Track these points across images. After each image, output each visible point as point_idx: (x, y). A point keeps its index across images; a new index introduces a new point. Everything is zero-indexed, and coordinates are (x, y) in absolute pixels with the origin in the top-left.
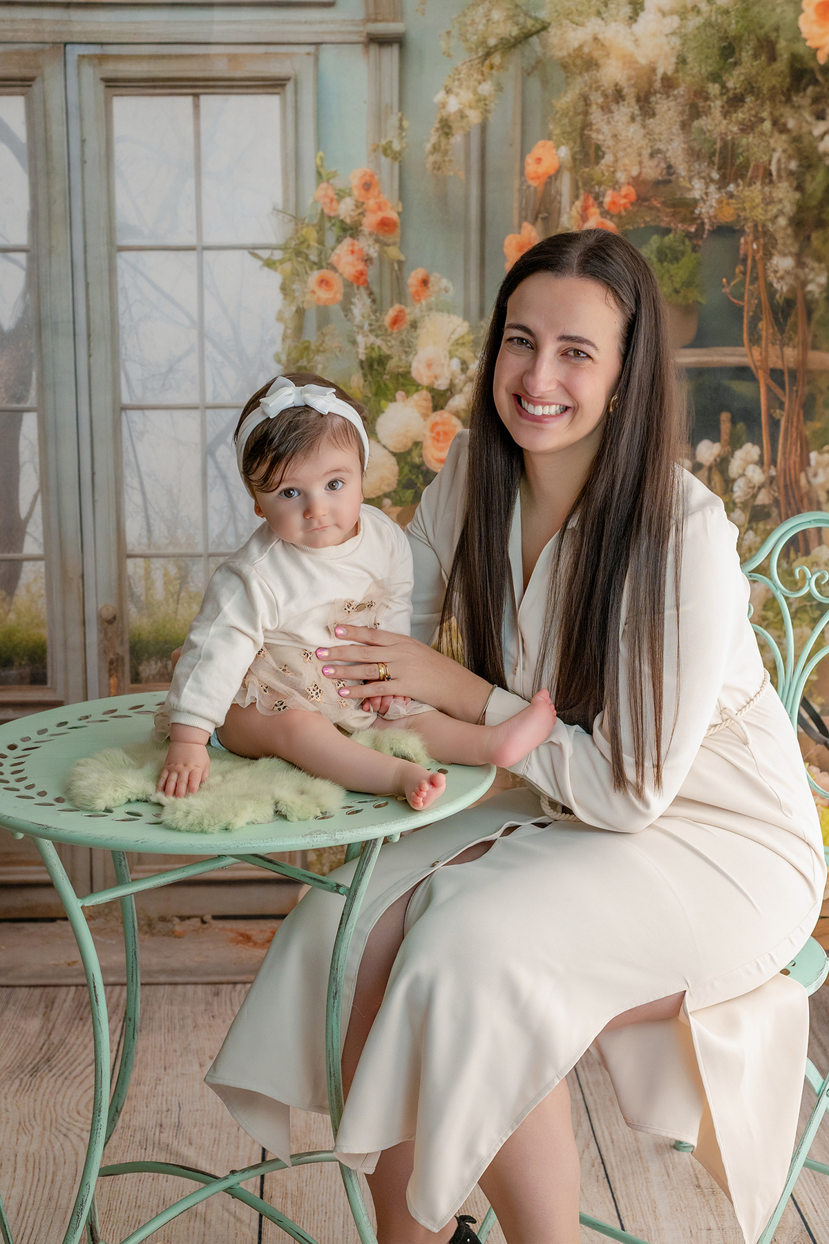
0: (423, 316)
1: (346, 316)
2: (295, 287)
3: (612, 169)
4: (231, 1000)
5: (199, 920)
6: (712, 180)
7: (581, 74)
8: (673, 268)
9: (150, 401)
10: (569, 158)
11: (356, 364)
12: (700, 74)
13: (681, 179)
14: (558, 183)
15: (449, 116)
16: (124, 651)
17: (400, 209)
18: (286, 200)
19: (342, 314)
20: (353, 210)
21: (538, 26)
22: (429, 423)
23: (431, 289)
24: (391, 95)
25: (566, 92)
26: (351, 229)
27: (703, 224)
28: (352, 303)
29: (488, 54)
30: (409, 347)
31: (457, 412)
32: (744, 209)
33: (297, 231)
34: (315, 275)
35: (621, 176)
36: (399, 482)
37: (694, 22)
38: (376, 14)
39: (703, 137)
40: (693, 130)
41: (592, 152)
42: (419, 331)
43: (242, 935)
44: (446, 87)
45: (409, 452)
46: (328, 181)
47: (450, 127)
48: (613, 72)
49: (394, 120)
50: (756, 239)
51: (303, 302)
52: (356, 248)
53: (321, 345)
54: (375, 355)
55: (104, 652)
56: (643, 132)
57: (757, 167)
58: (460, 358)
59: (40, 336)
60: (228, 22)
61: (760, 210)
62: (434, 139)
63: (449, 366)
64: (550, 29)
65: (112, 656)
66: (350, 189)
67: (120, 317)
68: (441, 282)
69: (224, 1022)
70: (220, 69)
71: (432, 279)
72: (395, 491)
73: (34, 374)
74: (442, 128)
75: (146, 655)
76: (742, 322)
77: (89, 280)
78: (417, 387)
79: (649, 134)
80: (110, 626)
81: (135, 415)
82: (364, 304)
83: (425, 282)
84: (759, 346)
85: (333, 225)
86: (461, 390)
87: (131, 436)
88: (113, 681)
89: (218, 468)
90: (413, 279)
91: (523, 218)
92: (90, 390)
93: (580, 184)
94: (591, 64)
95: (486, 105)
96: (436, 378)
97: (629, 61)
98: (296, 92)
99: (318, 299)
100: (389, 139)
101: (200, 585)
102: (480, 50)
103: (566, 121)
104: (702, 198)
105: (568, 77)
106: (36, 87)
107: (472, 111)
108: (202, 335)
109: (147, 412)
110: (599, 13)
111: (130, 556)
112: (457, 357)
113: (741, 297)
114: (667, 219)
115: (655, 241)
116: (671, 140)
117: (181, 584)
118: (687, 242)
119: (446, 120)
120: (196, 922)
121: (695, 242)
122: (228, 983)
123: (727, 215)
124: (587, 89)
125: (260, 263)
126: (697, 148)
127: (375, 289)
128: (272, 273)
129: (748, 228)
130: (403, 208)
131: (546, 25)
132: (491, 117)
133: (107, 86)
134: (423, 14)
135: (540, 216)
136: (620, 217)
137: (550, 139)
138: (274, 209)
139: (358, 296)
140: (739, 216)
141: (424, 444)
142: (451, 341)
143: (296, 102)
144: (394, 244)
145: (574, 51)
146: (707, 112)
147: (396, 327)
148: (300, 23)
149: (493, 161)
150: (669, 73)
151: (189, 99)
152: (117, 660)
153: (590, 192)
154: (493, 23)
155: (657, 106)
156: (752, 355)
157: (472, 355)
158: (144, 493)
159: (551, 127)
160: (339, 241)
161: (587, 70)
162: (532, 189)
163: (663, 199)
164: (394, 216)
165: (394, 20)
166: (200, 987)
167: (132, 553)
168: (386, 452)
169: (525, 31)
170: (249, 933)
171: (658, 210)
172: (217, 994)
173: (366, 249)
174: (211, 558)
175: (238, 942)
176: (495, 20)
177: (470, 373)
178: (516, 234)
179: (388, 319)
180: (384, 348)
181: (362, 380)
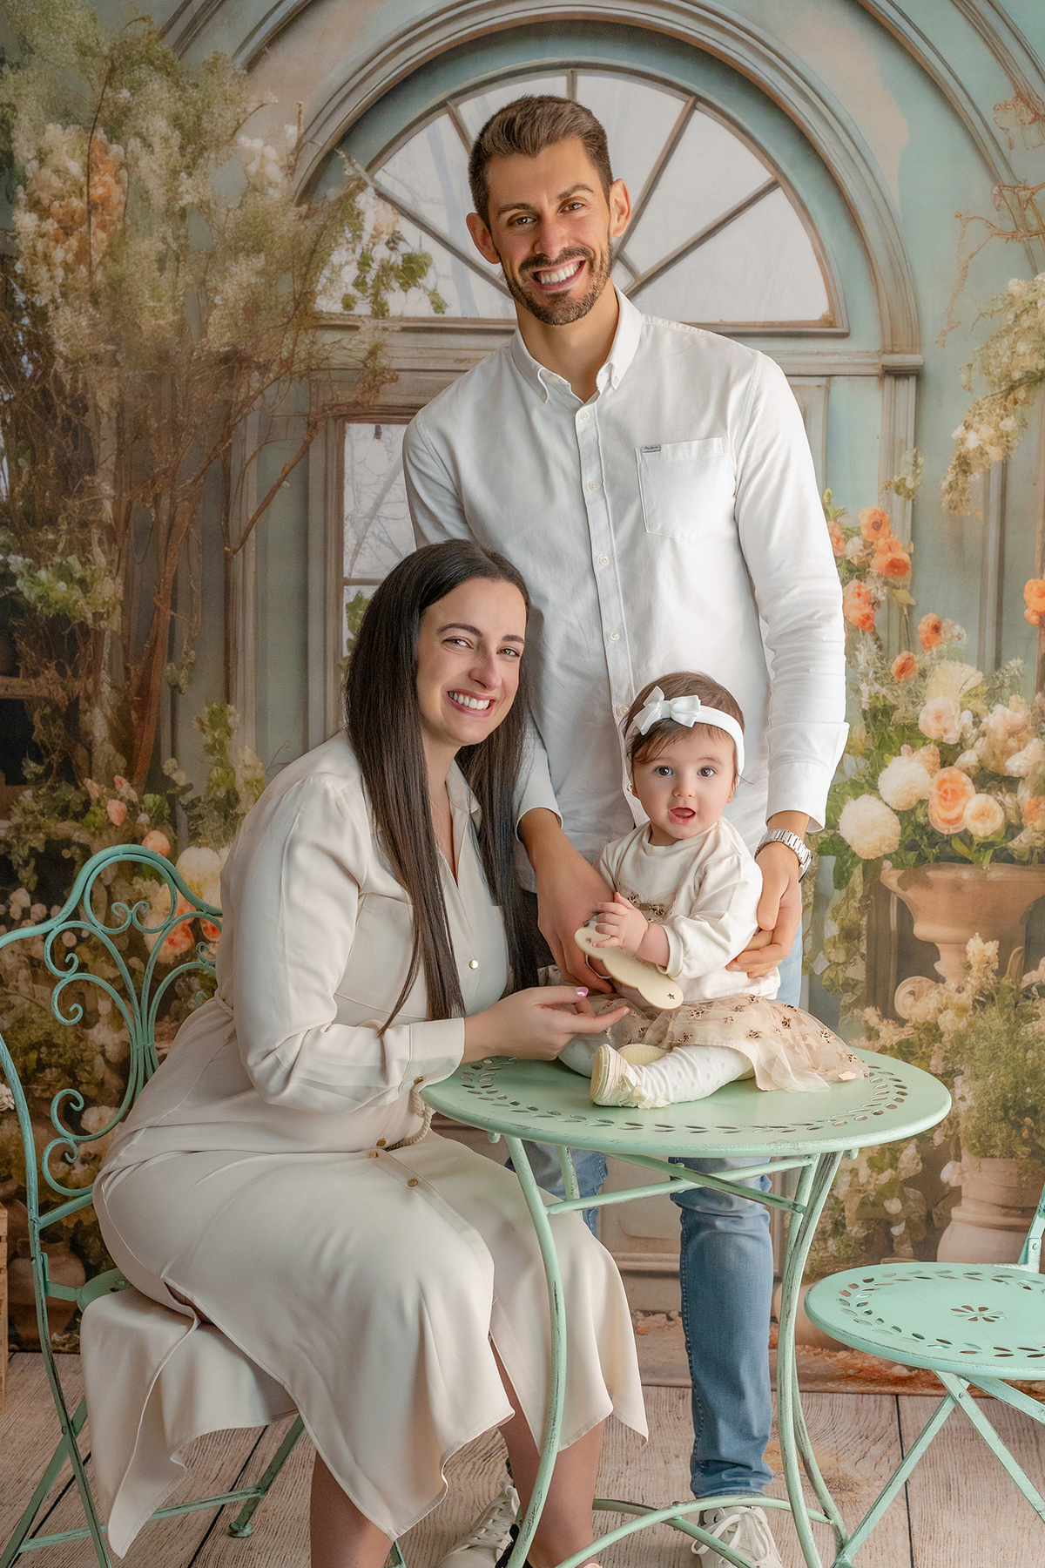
0: (933, 665)
5: (664, 1316)
11: (858, 714)
15: (968, 452)
17: (912, 551)
20: (861, 551)
22: (936, 780)
23: (943, 636)
24: (906, 429)
26: (858, 570)
28: (857, 649)
29: (1012, 389)
30: (917, 697)
31: (968, 769)
36: (902, 843)
38: (893, 345)
42: (928, 680)
44: (966, 422)
45: (913, 811)
46: (835, 521)
47: (968, 464)
49: (908, 457)
52: (863, 590)
54: (879, 705)
58: (973, 711)
62: (950, 477)
63: (960, 718)
66: (859, 528)
68: (954, 629)
71: (944, 625)
72: (896, 853)
74: (960, 465)
78: (925, 740)
82: (870, 650)
83: (936, 628)
86: (973, 746)
90: (923, 624)
95: (1008, 441)
96: (945, 731)
100: (902, 476)
102: (1004, 383)
107: (993, 448)
112: (969, 709)
119: (965, 457)
120: (661, 1318)
127: (882, 634)
130: (915, 549)
132: (1014, 455)
134: (943, 346)
139: (864, 642)
141: (930, 802)
142: (963, 692)
144: (904, 587)
147: (903, 675)
148: (812, 354)
149: (1014, 500)
154: (1019, 356)
157: (986, 708)
164: (906, 557)
165: (911, 353)
168: (888, 810)
173: (874, 591)
176: (1021, 353)
177: (982, 727)
178: (1038, 580)
179: (894, 667)
180: (889, 697)
181: (864, 732)
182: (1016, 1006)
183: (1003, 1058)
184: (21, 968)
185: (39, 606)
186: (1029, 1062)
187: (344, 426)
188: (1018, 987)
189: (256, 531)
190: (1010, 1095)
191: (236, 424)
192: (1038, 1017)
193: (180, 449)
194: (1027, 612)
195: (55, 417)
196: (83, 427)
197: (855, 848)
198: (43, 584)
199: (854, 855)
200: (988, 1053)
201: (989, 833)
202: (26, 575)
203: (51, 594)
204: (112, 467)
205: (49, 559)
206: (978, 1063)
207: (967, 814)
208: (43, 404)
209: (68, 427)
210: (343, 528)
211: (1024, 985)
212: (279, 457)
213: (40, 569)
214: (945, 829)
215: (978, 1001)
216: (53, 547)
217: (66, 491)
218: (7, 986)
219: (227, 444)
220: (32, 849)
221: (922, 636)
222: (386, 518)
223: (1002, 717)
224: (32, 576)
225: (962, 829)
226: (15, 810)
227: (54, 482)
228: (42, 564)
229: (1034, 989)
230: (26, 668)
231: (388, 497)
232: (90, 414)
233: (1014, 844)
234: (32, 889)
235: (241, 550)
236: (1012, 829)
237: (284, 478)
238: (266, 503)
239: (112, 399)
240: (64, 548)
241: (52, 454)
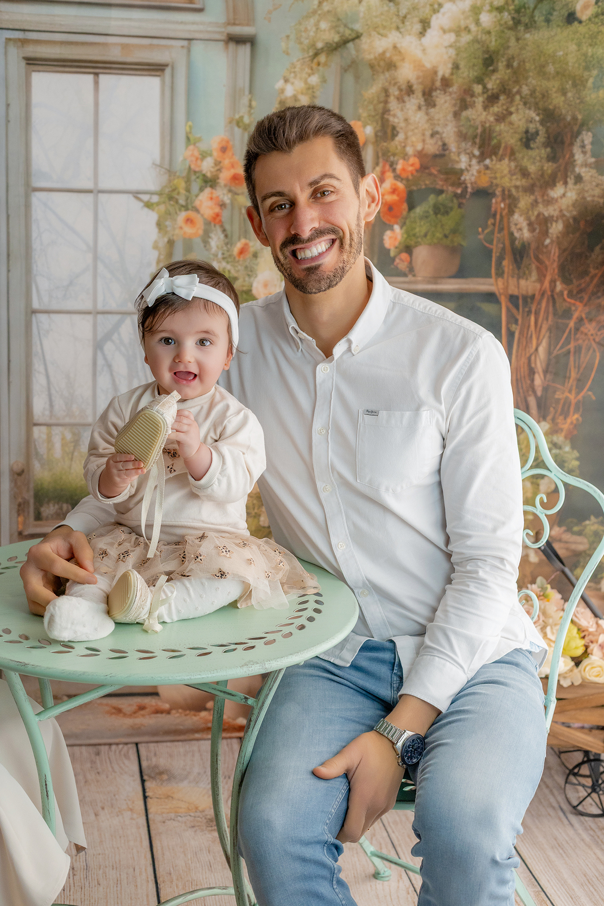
1: (205, 246)
2: (168, 223)
3: (403, 145)
4: (109, 758)
6: (474, 156)
7: (383, 72)
8: (444, 219)
9: (55, 306)
10: (373, 134)
12: (469, 77)
13: (452, 154)
15: (286, 99)
16: (29, 496)
18: (162, 157)
19: (202, 245)
20: (213, 167)
21: (354, 35)
24: (244, 81)
25: (372, 86)
26: (211, 181)
27: (466, 187)
28: (209, 237)
29: (316, 55)
30: (251, 271)
32: (496, 178)
33: (170, 181)
34: (183, 215)
35: (410, 150)
37: (466, 38)
38: (235, 19)
39: (469, 123)
40: (462, 118)
41: (389, 131)
42: (259, 260)
43: (114, 708)
44: (285, 77)
46: (194, 144)
48: (406, 73)
49: (245, 100)
50: (503, 200)
51: (173, 235)
52: (214, 196)
55: (14, 497)
56: (426, 118)
57: (506, 147)
60: (123, 19)
61: (507, 179)
64: (362, 38)
65: (20, 500)
66: (211, 151)
67: (33, 242)
69: (107, 777)
70: (115, 55)
75: (46, 499)
76: (491, 260)
77: (10, 212)
79: (430, 120)
80: (19, 477)
81: (43, 317)
82: (219, 238)
84: (503, 278)
85: (198, 178)
87: (39, 333)
88: (21, 519)
89: (105, 359)
92: (8, 298)
93: (380, 154)
94: (391, 66)
95: (313, 92)
97: (418, 65)
98: (173, 76)
99: (185, 233)
100: (241, 114)
102: (310, 50)
103: (371, 107)
104: (467, 169)
105: (373, 75)
107: (303, 95)
108: (96, 258)
109: (52, 316)
110: (398, 28)
111: (36, 425)
113: (491, 242)
114: (441, 183)
115: (432, 199)
116: (446, 125)
117: (75, 447)
118: (455, 201)
119: (284, 102)
121: (461, 200)
122: (105, 744)
123: (484, 182)
124: (387, 84)
125: (142, 204)
126: (464, 131)
127: (227, 227)
128: (150, 212)
129: (498, 192)
131: (359, 34)
133: (28, 64)
134: (270, 21)
136: (408, 180)
137: (359, 120)
138: (154, 164)
139: (215, 232)
140: (492, 183)
143: (172, 83)
144: (243, 194)
145: (380, 55)
146: (473, 105)
147: (242, 256)
148: (177, 23)
150: (447, 75)
151: (91, 77)
152: (24, 503)
153: (387, 161)
154: (321, 31)
155: (438, 100)
156: (497, 284)
158: (48, 377)
159: (361, 111)
160: (201, 189)
161: (388, 70)
163: (438, 168)
165: (248, 25)
166: (84, 748)
167: (38, 422)
169: (344, 38)
170: (120, 706)
171: (435, 176)
172: (98, 754)
173: (221, 197)
175: (112, 714)
176: (323, 29)
179: (236, 250)
180: (232, 272)
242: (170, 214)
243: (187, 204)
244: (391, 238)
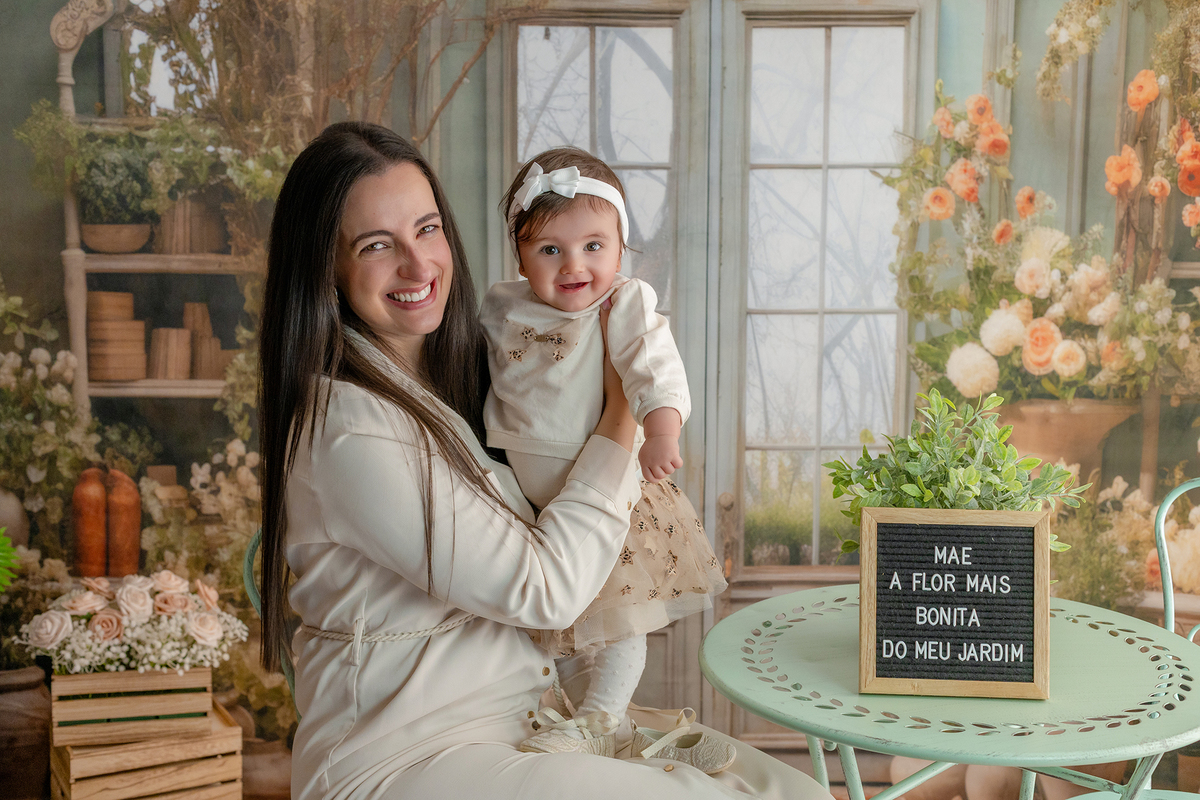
0: (1027, 231)
1: (957, 230)
2: (911, 202)
7: (1182, 8)
9: (774, 306)
10: (1169, 85)
11: (964, 274)
14: (1158, 106)
15: (1059, 46)
16: (739, 535)
17: (1011, 132)
18: (906, 123)
19: (953, 228)
20: (968, 133)
22: (1029, 329)
23: (1036, 205)
24: (1006, 27)
25: (1168, 25)
26: (965, 150)
28: (963, 218)
30: (1014, 258)
31: (1056, 319)
33: (915, 151)
34: (930, 192)
36: (999, 384)
41: (1190, 81)
42: (1023, 244)
44: (1058, 20)
45: (1009, 356)
46: (945, 106)
47: (1059, 57)
49: (1008, 51)
51: (918, 217)
52: (969, 167)
53: (933, 256)
54: (982, 266)
55: (721, 536)
58: (1060, 270)
59: (676, 246)
62: (1044, 68)
63: (1050, 276)
65: (728, 540)
66: (966, 113)
67: (750, 229)
68: (1046, 199)
70: (851, 3)
71: (1037, 196)
73: (669, 280)
74: (1053, 58)
75: (759, 540)
77: (723, 196)
78: (1020, 295)
80: (728, 513)
81: (759, 319)
82: (974, 219)
83: (1031, 199)
85: (949, 146)
86: (1060, 299)
87: (755, 339)
88: (728, 563)
90: (1020, 195)
91: (1124, 141)
92: (719, 298)
93: (1178, 110)
95: (1093, 37)
96: (1037, 287)
98: (920, 26)
99: (932, 214)
100: (1003, 67)
101: (812, 476)
103: (1166, 52)
105: (1170, 11)
106: (684, 19)
107: (1080, 42)
108: (824, 246)
109: (771, 317)
111: (748, 449)
112: (1057, 268)
117: (794, 475)
119: (1056, 51)
124: (1187, 22)
125: (880, 180)
127: (985, 205)
128: (890, 189)
130: (1013, 131)
132: (1098, 48)
133: (748, 19)
135: (1140, 139)
137: (1151, 68)
138: (895, 131)
139: (969, 211)
141: (1024, 348)
142: (1053, 254)
143: (920, 33)
144: (1004, 164)
147: (1002, 240)
149: (1097, 88)
151: (822, 31)
152: (733, 544)
153: (1187, 118)
157: (1071, 266)
158: (764, 392)
159: (1153, 57)
160: (953, 161)
161: (1188, 5)
162: (1133, 114)
164: (1004, 138)
167: (752, 445)
168: (988, 355)
173: (978, 168)
174: (823, 452)
177: (1069, 283)
178: (1117, 156)
179: (995, 233)
180: (991, 259)
181: (969, 289)
182: (1093, 518)
183: (1082, 562)
184: (237, 508)
185: (248, 192)
186: (1104, 565)
187: (517, 27)
188: (1095, 503)
189: (441, 120)
190: (1087, 593)
191: (420, 28)
192: (1111, 527)
193: (372, 51)
194: (1108, 185)
195: (259, 22)
196: (283, 31)
197: (960, 389)
198: (251, 172)
199: (959, 394)
200: (1070, 558)
201: (1073, 372)
202: (235, 164)
203: (259, 181)
204: (311, 67)
205: (256, 150)
206: (1061, 567)
207: (1055, 357)
208: (247, 11)
209: (271, 32)
210: (516, 119)
211: (1100, 501)
212: (459, 57)
213: (247, 158)
214: (1036, 371)
215: (1062, 515)
216: (259, 138)
217: (269, 89)
218: (226, 524)
219: (413, 46)
220: (246, 406)
221: (1018, 206)
222: (555, 110)
223: (1086, 274)
224: (241, 165)
225: (1050, 370)
226: (230, 372)
227: (258, 81)
228: (250, 153)
229: (1109, 504)
230: (237, 247)
231: (557, 91)
232: (290, 20)
233: (1094, 382)
234: (247, 438)
235: (427, 140)
236: (1092, 370)
237: (465, 75)
238: (449, 97)
239: (309, 6)
240: (269, 140)
241: (256, 56)
242: (915, 192)
243: (935, 179)
244: (1191, 212)
